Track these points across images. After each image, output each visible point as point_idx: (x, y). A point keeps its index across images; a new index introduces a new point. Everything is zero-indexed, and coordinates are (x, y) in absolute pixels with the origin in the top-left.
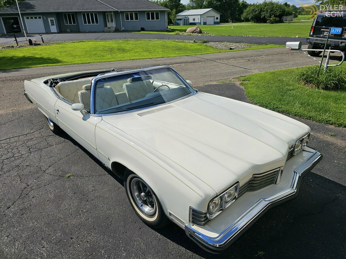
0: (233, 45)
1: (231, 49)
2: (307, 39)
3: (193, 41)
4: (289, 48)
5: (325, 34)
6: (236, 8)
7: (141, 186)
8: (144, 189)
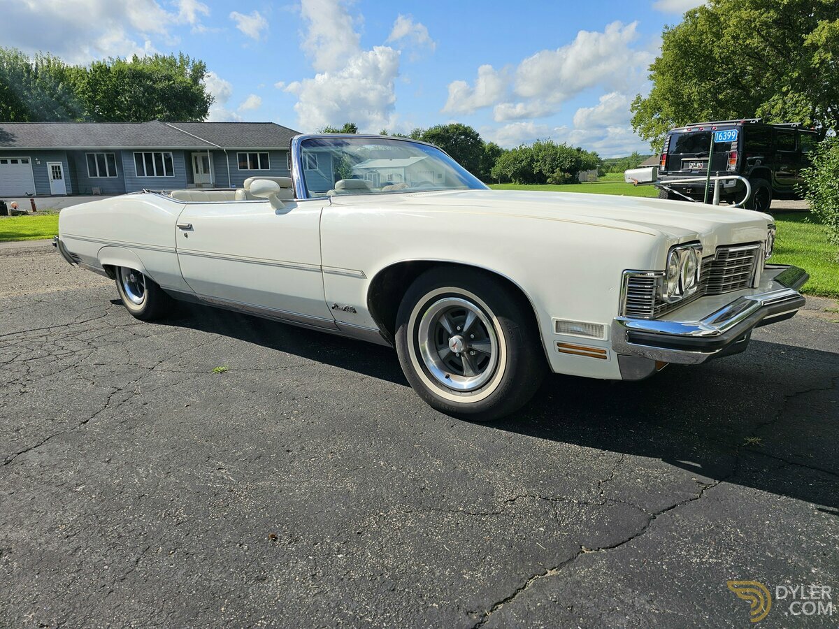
4: (633, 181)
5: (690, 167)
6: (477, 157)
7: (446, 325)
8: (455, 329)
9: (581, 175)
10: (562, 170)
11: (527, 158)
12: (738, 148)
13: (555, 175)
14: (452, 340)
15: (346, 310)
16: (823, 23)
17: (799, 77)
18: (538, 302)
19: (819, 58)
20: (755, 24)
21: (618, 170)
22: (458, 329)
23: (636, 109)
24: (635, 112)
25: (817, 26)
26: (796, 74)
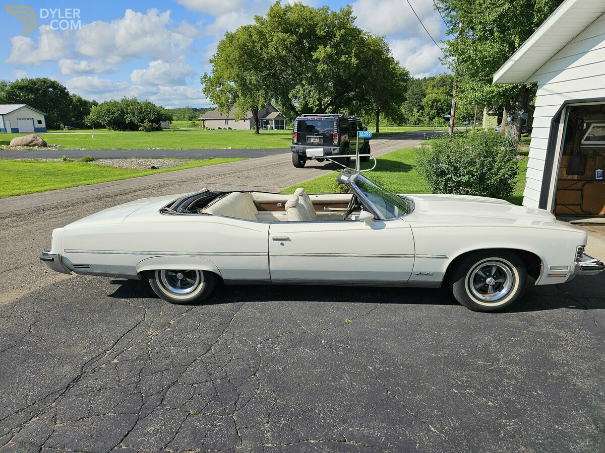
0: (156, 162)
1: (154, 168)
2: (292, 147)
3: (62, 160)
5: (312, 141)
6: (68, 106)
7: (481, 273)
8: (486, 275)
9: (163, 124)
10: (150, 121)
11: (118, 111)
12: (337, 132)
13: (145, 125)
14: (488, 280)
15: (427, 274)
16: (321, 47)
17: (311, 76)
18: (545, 260)
19: (321, 67)
20: (287, 42)
21: (177, 119)
22: (488, 274)
23: (205, 82)
24: (204, 84)
25: (318, 48)
26: (309, 75)
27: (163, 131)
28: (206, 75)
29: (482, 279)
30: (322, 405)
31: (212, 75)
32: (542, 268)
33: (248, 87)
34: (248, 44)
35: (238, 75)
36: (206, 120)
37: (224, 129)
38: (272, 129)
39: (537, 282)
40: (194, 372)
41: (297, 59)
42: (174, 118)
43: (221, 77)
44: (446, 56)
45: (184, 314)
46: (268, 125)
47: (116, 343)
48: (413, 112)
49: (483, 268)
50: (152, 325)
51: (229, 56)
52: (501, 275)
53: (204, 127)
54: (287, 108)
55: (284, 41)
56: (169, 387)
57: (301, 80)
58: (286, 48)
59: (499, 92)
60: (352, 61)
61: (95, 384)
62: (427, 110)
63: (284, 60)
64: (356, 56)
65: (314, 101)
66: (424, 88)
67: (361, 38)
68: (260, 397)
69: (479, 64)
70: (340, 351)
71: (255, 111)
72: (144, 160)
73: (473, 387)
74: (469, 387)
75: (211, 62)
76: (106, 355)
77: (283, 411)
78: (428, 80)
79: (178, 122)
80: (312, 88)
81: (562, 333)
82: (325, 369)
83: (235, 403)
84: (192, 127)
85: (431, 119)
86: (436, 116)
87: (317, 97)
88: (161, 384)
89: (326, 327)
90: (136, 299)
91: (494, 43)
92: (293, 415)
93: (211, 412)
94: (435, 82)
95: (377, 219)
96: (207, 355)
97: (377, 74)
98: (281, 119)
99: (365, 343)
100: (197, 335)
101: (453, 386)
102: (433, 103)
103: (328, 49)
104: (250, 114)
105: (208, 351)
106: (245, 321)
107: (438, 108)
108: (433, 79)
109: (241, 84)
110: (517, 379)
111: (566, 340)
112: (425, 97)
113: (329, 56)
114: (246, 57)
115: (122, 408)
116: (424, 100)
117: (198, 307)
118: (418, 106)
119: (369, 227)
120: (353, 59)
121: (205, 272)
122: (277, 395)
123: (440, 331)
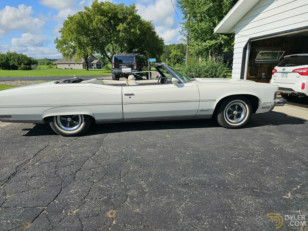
2: (112, 71)
5: (122, 67)
7: (231, 109)
8: (233, 110)
9: (32, 66)
11: (4, 59)
12: (136, 62)
14: (234, 112)
15: (206, 110)
16: (121, 24)
17: (116, 39)
18: (261, 100)
19: (121, 34)
20: (103, 21)
21: (40, 64)
22: (234, 109)
23: (57, 43)
24: (56, 44)
25: (119, 25)
26: (115, 38)
27: (33, 70)
28: (57, 39)
29: (231, 112)
30: (170, 170)
31: (61, 39)
32: (259, 104)
33: (82, 44)
34: (81, 22)
35: (76, 38)
36: (58, 64)
37: (68, 69)
38: (95, 68)
39: (256, 112)
40: (90, 163)
41: (108, 30)
42: (39, 64)
43: (66, 40)
44: (183, 30)
45: (74, 141)
46: (93, 67)
47: (35, 156)
48: (166, 61)
49: (231, 106)
50: (55, 146)
51: (71, 28)
52: (240, 109)
53: (57, 68)
54: (104, 56)
55: (101, 20)
56: (76, 172)
57: (111, 41)
58: (102, 23)
59: (209, 45)
60: (137, 32)
61: (28, 175)
62: (172, 60)
63: (101, 31)
64: (139, 29)
65: (118, 52)
66: (170, 49)
67: (141, 21)
68: (133, 170)
69: (200, 32)
70: (169, 148)
71: (86, 59)
72: (25, 81)
73: (242, 156)
74: (240, 156)
75: (60, 32)
76: (30, 162)
77: (150, 175)
78: (172, 46)
79: (41, 66)
80: (117, 45)
81: (272, 134)
82: (165, 156)
83: (120, 175)
84: (49, 68)
85: (174, 64)
86: (176, 63)
87: (120, 50)
88: (71, 171)
89: (157, 139)
90: (41, 136)
91: (206, 22)
92: (155, 176)
93: (107, 180)
94: (175, 47)
95: (180, 82)
96: (94, 156)
97: (149, 39)
98: (99, 63)
99: (181, 144)
100: (85, 148)
101: (233, 157)
102: (175, 56)
103: (125, 25)
104: (83, 60)
105: (94, 154)
106: (111, 141)
107: (177, 59)
108: (174, 45)
109: (78, 43)
110: (261, 152)
111: (275, 136)
112: (171, 54)
113: (125, 29)
114: (80, 28)
115: (49, 184)
116: (171, 55)
117: (81, 138)
118: (168, 58)
119: (176, 86)
120: (138, 31)
121: (84, 115)
122: (143, 168)
123: (216, 137)
